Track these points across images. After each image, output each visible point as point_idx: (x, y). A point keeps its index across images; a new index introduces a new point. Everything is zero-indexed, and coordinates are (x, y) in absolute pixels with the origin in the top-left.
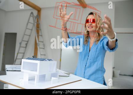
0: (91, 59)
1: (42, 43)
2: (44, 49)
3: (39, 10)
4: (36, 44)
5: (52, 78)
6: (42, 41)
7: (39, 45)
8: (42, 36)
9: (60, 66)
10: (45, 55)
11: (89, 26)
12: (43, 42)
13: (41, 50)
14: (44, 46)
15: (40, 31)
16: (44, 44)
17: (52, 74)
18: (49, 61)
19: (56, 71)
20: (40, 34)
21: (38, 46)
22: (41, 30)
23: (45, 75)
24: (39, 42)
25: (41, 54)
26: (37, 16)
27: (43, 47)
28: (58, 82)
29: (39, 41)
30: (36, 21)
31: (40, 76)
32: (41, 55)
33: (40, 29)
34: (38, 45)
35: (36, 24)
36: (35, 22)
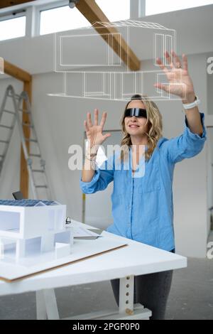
0: (141, 186)
1: (37, 158)
2: (43, 171)
3: (27, 80)
4: (24, 163)
5: (57, 243)
6: (38, 153)
7: (30, 165)
8: (36, 141)
9: (84, 211)
10: (46, 187)
11: (131, 123)
12: (39, 156)
13: (37, 175)
14: (43, 165)
15: (31, 129)
16: (42, 161)
17: (56, 235)
18: (48, 205)
19: (67, 228)
20: (32, 137)
21: (28, 167)
22: (33, 127)
23: (40, 238)
24: (32, 157)
25: (38, 184)
26: (23, 94)
27: (39, 168)
28: (71, 253)
29: (30, 155)
30: (21, 107)
31: (27, 241)
32: (37, 187)
33: (31, 125)
34: (28, 163)
35: (21, 113)
36: (20, 110)
